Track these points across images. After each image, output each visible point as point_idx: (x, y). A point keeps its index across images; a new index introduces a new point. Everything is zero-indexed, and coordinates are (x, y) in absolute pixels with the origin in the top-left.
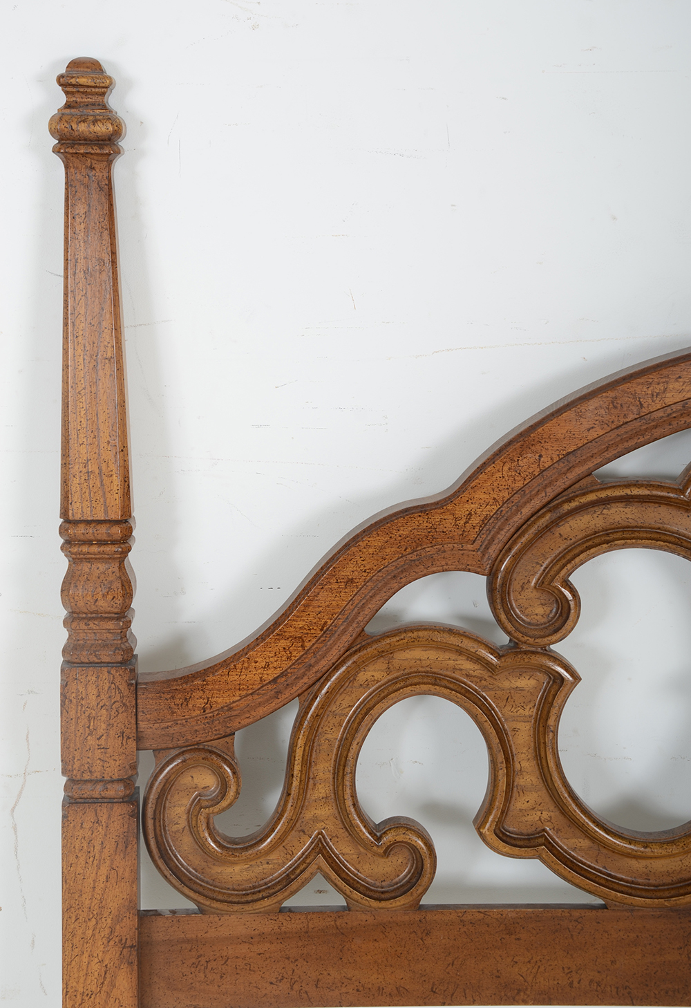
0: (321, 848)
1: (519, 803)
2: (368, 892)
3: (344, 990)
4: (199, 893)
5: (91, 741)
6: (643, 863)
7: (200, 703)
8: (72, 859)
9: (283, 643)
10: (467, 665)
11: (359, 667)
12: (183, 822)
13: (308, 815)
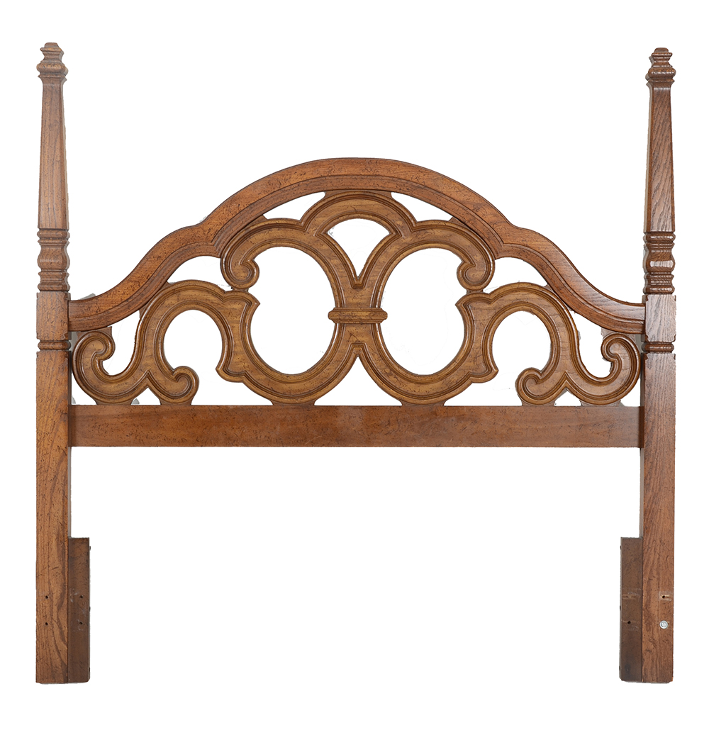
0: (149, 376)
1: (235, 359)
2: (168, 396)
3: (158, 439)
4: (96, 394)
5: (48, 323)
6: (289, 385)
7: (96, 309)
8: (40, 375)
9: (131, 284)
10: (212, 298)
11: (166, 297)
12: (89, 365)
13: (143, 363)
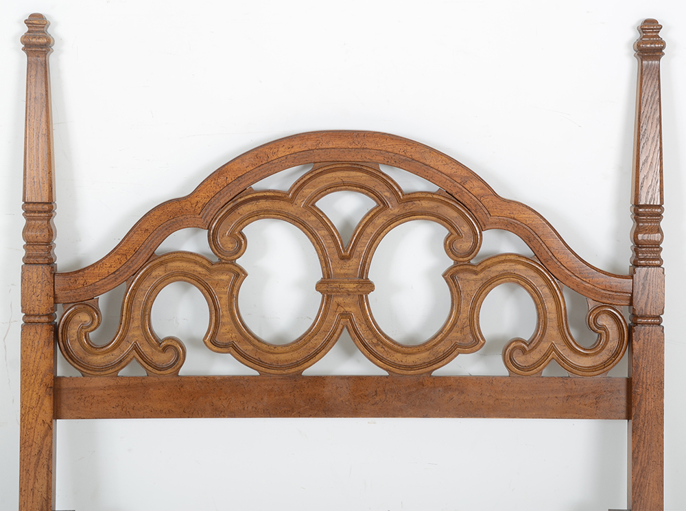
0: (135, 348)
1: (222, 330)
2: (155, 367)
3: (145, 411)
4: (82, 367)
5: (34, 297)
6: (276, 356)
7: (82, 282)
8: (25, 349)
9: (118, 257)
10: (199, 269)
11: (153, 268)
12: (75, 337)
13: (130, 334)
